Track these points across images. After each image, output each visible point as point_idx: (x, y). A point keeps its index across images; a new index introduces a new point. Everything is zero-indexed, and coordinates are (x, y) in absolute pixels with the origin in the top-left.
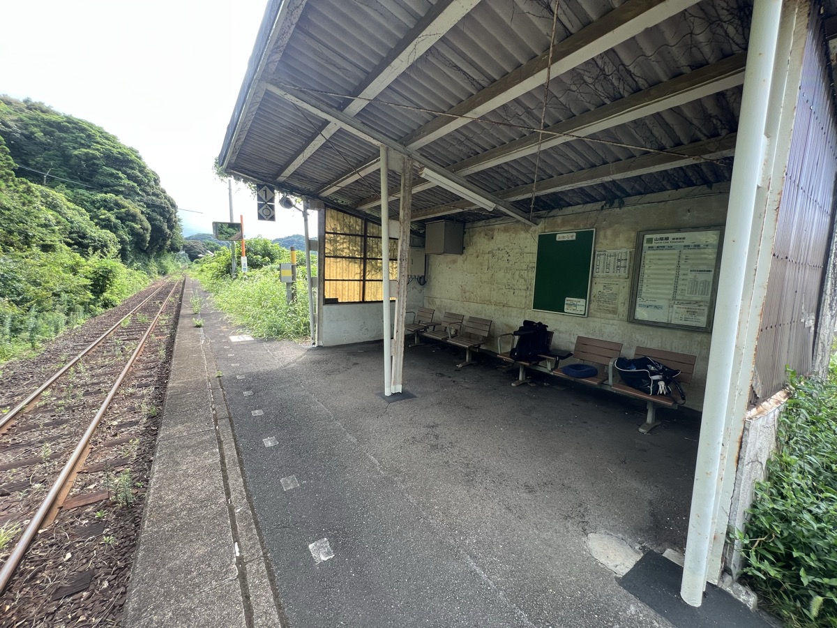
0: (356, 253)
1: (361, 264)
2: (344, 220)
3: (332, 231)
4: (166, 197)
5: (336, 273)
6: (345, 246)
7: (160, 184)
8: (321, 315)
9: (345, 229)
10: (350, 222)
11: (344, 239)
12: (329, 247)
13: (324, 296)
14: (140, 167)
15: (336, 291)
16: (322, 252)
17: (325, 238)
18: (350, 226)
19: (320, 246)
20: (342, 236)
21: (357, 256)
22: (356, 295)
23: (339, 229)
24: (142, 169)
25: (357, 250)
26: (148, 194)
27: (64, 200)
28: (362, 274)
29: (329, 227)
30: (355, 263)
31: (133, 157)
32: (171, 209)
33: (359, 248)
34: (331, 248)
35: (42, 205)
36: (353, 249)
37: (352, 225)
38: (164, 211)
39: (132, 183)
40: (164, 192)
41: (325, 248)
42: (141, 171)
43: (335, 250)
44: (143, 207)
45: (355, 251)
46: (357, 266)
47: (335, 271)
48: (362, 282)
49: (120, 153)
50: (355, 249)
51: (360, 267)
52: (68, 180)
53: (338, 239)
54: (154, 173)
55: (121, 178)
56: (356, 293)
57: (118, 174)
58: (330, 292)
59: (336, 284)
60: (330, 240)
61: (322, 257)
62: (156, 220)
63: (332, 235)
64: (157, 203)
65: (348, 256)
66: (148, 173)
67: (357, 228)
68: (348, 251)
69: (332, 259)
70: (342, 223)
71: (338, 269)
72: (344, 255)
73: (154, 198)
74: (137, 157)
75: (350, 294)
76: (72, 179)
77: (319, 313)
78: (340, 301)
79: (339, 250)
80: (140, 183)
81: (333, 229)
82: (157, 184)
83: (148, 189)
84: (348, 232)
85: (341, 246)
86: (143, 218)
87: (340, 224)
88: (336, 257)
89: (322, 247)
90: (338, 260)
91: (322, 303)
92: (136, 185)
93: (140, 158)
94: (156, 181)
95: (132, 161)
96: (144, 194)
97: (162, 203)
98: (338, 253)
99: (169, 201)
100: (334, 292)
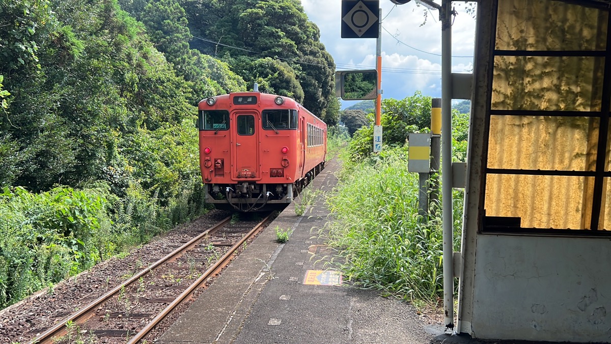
0: (580, 100)
1: (591, 129)
2: (547, 18)
3: (514, 49)
4: (323, 55)
5: (519, 152)
6: (546, 83)
7: (320, 39)
8: (471, 258)
9: (550, 40)
10: (565, 20)
11: (545, 65)
12: (501, 89)
13: (482, 211)
14: (300, 21)
15: (516, 199)
16: (483, 101)
17: (491, 66)
18: (563, 31)
19: (477, 88)
20: (539, 59)
21: (581, 109)
22: (572, 212)
23: (531, 40)
24: (302, 23)
25: (581, 94)
26: (305, 54)
27: (227, 68)
28: (594, 157)
29: (506, 39)
30: (575, 126)
31: (295, 10)
32: (328, 70)
33: (590, 88)
34: (509, 91)
35: (208, 77)
36: (569, 92)
37: (572, 27)
38: (320, 73)
39: (289, 41)
40: (323, 49)
41: (490, 90)
42: (301, 26)
43: (519, 94)
44: (299, 70)
45: (576, 95)
46: (578, 135)
47: (515, 149)
48: (592, 179)
49: (282, 8)
50: (576, 89)
51: (588, 137)
52: (234, 47)
53: (529, 66)
54: (314, 27)
55: (279, 37)
56: (573, 205)
57: (277, 32)
58: (498, 201)
59: (517, 182)
60: (507, 72)
61: (482, 114)
62: (311, 85)
63: (512, 59)
64: (314, 64)
65: (553, 108)
66: (308, 27)
67: (586, 33)
68: (554, 96)
69: (508, 117)
70: (543, 25)
71: (524, 144)
72: (543, 106)
73: (311, 57)
74: (298, 9)
75: (554, 208)
76: (238, 45)
77: (466, 250)
78: (524, 224)
79: (530, 94)
80: (298, 41)
81: (516, 43)
82: (316, 39)
83: (307, 47)
84: (558, 47)
85: (537, 85)
86: (297, 83)
87: (536, 27)
88: (520, 112)
89: (483, 91)
90: (526, 120)
91: (475, 227)
92: (293, 43)
93: (301, 10)
94: (316, 36)
95: (292, 16)
96: (301, 54)
97: (318, 63)
98: (526, 104)
99: (326, 59)
100: (511, 202)
